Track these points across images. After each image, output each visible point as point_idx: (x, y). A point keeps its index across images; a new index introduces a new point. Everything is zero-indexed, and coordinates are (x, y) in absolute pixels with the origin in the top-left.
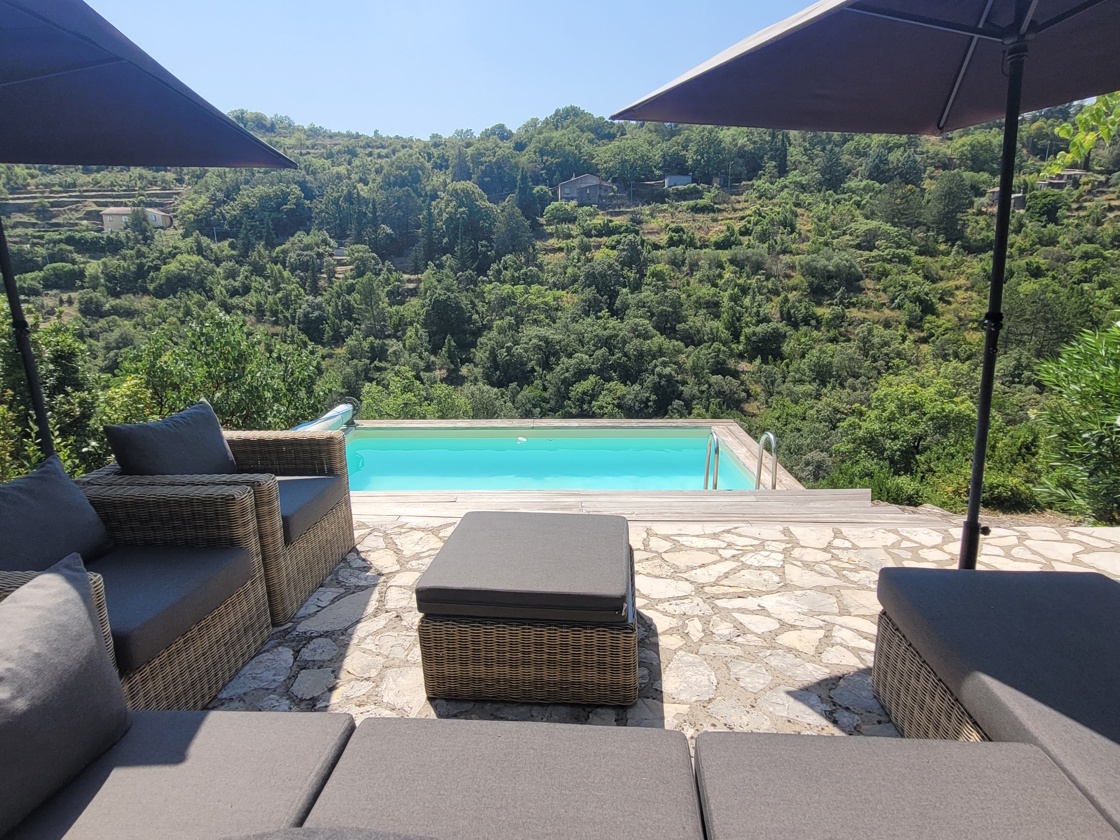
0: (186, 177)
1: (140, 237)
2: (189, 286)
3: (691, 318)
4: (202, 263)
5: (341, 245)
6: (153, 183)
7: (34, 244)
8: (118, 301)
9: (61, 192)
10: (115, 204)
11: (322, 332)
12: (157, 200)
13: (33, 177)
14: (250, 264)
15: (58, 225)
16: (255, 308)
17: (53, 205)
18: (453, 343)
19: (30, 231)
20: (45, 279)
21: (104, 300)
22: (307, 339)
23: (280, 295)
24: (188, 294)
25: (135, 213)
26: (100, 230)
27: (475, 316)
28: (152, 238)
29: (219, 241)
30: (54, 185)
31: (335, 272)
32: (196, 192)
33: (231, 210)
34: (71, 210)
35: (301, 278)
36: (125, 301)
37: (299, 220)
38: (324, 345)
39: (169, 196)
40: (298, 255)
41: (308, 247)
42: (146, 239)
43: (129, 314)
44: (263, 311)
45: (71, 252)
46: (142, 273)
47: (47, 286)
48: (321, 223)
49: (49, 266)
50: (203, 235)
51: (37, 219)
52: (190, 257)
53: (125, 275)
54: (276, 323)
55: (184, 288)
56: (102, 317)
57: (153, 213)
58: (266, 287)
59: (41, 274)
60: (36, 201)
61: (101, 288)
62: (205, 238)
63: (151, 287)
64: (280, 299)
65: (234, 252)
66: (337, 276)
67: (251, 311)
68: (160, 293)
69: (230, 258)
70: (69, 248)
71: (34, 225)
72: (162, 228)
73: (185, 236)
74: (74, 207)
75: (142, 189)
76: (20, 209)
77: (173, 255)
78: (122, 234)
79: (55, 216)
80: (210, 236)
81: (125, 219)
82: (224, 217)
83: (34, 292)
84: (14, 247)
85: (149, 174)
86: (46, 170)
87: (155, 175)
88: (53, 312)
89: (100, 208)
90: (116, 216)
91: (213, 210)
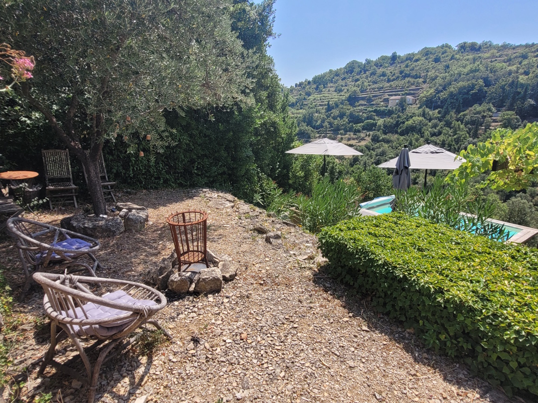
0: (428, 80)
2: (414, 131)
4: (423, 120)
5: (499, 111)
6: (412, 84)
7: (363, 113)
8: (385, 136)
9: (377, 91)
10: (395, 95)
12: (412, 92)
13: (369, 85)
14: (445, 121)
15: (373, 105)
16: (441, 143)
17: (373, 96)
19: (363, 107)
20: (363, 126)
21: (380, 135)
23: (455, 137)
24: (413, 134)
25: (402, 99)
26: (387, 107)
28: (405, 109)
29: (434, 110)
30: (375, 89)
31: (490, 126)
32: (430, 88)
33: (444, 95)
34: (379, 98)
35: (469, 129)
36: (387, 137)
37: (479, 98)
39: (418, 89)
40: (472, 117)
41: (479, 113)
42: (402, 110)
43: (388, 141)
44: (445, 144)
45: (374, 116)
46: (397, 124)
47: (363, 129)
48: (491, 99)
49: (366, 121)
50: (427, 107)
51: (367, 102)
52: (418, 118)
53: (391, 125)
55: (412, 132)
56: (378, 142)
57: (410, 98)
58: (450, 133)
59: (363, 124)
60: (368, 95)
61: (381, 131)
62: (428, 109)
63: (399, 131)
64: (455, 139)
65: (439, 115)
66: (491, 128)
67: (439, 144)
68: (402, 134)
69: (436, 118)
70: (375, 114)
71: (366, 105)
72: (411, 104)
73: (419, 108)
74: (380, 97)
75: (407, 87)
76: (363, 99)
77: (412, 117)
78: (394, 108)
79: (372, 101)
80: (430, 108)
81: (397, 101)
82: (439, 99)
83: (359, 131)
84: (357, 114)
85: (412, 80)
86: (375, 83)
87: (415, 80)
88: (363, 139)
89: (389, 97)
90: (394, 100)
91: (436, 95)
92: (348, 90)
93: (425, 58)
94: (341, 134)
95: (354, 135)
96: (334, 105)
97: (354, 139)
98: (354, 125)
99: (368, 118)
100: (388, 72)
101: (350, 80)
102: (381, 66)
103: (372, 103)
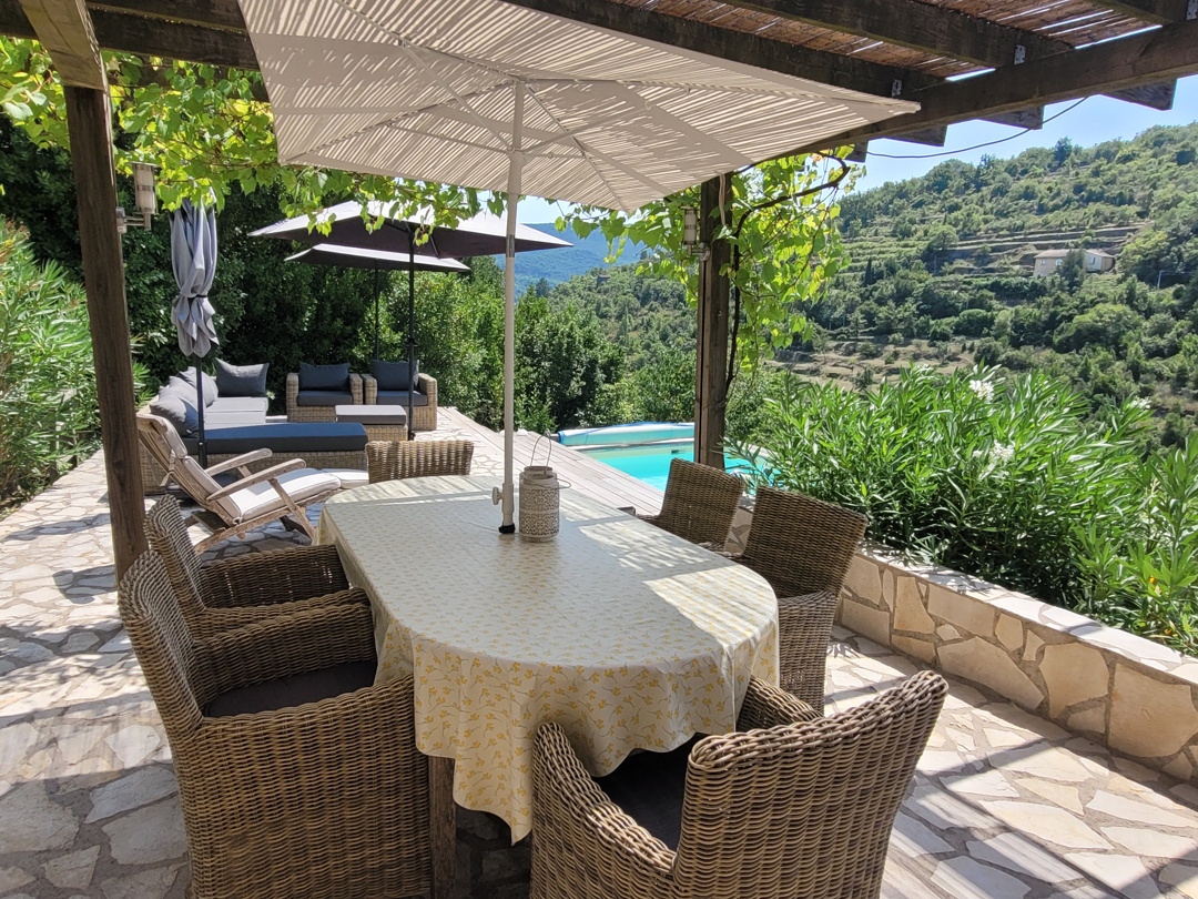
0: (1153, 209)
1: (1067, 283)
2: (1100, 341)
4: (1125, 314)
6: (1108, 220)
7: (961, 290)
8: (1016, 352)
9: (1007, 236)
10: (1056, 247)
12: (1105, 239)
13: (986, 221)
14: (1192, 318)
15: (992, 270)
16: (1174, 375)
17: (994, 250)
19: (960, 277)
20: (958, 325)
21: (1002, 350)
24: (1094, 350)
25: (1071, 255)
26: (1028, 276)
28: (1079, 284)
29: (1162, 287)
30: (1002, 229)
32: (1155, 228)
34: (1009, 254)
36: (1020, 354)
39: (1123, 233)
42: (1071, 285)
43: (1021, 366)
44: (1186, 380)
45: (991, 298)
46: (1053, 322)
47: (957, 333)
49: (966, 312)
50: (1141, 279)
51: (975, 265)
52: (1113, 307)
53: (1034, 324)
55: (1093, 342)
57: (1095, 256)
59: (956, 319)
60: (980, 246)
61: (1005, 337)
62: (1144, 284)
63: (1056, 340)
65: (1175, 302)
67: (1168, 378)
68: (1063, 348)
69: (1165, 309)
70: (992, 294)
71: (970, 270)
72: (1099, 272)
73: (1120, 281)
74: (1013, 251)
75: (1093, 227)
76: (964, 255)
77: (1093, 303)
78: (1049, 279)
79: (992, 261)
80: (1152, 282)
81: (1059, 262)
82: (1180, 256)
83: (945, 337)
84: (943, 293)
85: (1106, 209)
86: (1002, 214)
87: (1117, 209)
88: (954, 358)
89: (1037, 252)
90: (1049, 262)
91: (1170, 247)
92: (926, 233)
93: (1150, 152)
94: (896, 343)
95: (931, 346)
96: (883, 268)
97: (928, 357)
98: (932, 322)
99: (972, 304)
100: (1041, 188)
101: (937, 207)
102: (1024, 172)
103: (990, 266)
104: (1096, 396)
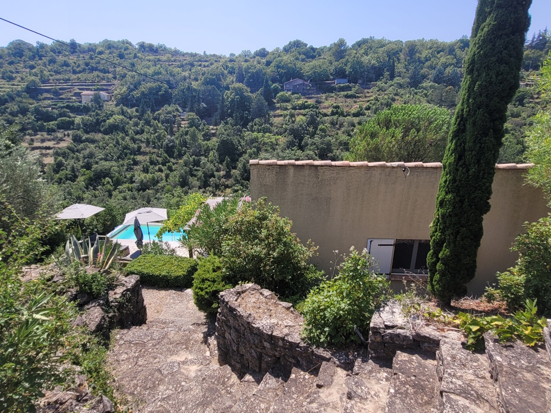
0: (118, 76)
1: (98, 106)
2: (118, 129)
3: (335, 151)
4: (124, 119)
5: (184, 111)
6: (103, 79)
7: (53, 108)
8: (88, 136)
9: (64, 83)
10: (87, 90)
11: (174, 152)
12: (105, 87)
13: (51, 76)
14: (144, 120)
15: (62, 99)
16: (145, 140)
17: (61, 89)
18: (229, 159)
19: (50, 102)
20: (58, 125)
21: (83, 135)
22: (167, 156)
23: (156, 135)
24: (118, 133)
25: (95, 95)
26: (80, 102)
27: (240, 147)
28: (103, 106)
29: (131, 108)
30: (60, 80)
31: (181, 124)
32: (122, 85)
33: (136, 94)
34: (68, 91)
35: (166, 127)
36: (91, 136)
37: (166, 99)
38: (174, 158)
39: (110, 85)
40: (165, 116)
41: (169, 113)
42: (100, 107)
43: (93, 141)
44: (149, 142)
45: (68, 112)
46: (98, 123)
47: (59, 128)
48: (176, 101)
49: (59, 119)
50: (124, 106)
51: (54, 96)
52: (118, 117)
53: (91, 124)
54: (154, 148)
55: (116, 130)
56: (82, 143)
57: (103, 93)
58: (151, 131)
59: (56, 122)
60: (53, 87)
61: (81, 130)
63: (102, 129)
64: (157, 136)
65: (137, 114)
66: (182, 126)
67: (144, 142)
68: (106, 132)
69: (136, 117)
70: (68, 110)
71: (52, 99)
72: (107, 101)
73: (116, 106)
74: (69, 90)
75: (98, 82)
76: (48, 91)
77: (112, 116)
78: (90, 104)
79: (61, 95)
80: (127, 106)
81: (91, 97)
82: (133, 97)
83: (54, 131)
84: (45, 110)
85: (101, 75)
86: (57, 72)
87: (104, 75)
88: (61, 140)
89: (80, 91)
90: (87, 96)
91: (129, 93)
92: (22, 79)
93: (108, 51)
94: (30, 135)
95: (48, 135)
96: (6, 97)
97: (49, 140)
98: (45, 124)
99: (61, 115)
100: (71, 62)
101: (22, 65)
102: (59, 53)
103: (61, 97)
104: (125, 151)
